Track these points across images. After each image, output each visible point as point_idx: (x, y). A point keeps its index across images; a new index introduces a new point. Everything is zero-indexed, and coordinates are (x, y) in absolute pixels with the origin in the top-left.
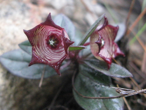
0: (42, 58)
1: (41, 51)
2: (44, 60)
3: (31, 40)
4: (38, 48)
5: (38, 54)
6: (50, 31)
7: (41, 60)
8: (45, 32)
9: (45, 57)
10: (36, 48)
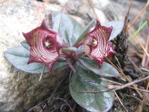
0: (39, 58)
1: (38, 51)
2: (41, 59)
3: (29, 42)
4: (35, 49)
5: (35, 54)
6: (46, 33)
7: (38, 59)
8: (42, 34)
9: (42, 56)
10: (34, 49)
